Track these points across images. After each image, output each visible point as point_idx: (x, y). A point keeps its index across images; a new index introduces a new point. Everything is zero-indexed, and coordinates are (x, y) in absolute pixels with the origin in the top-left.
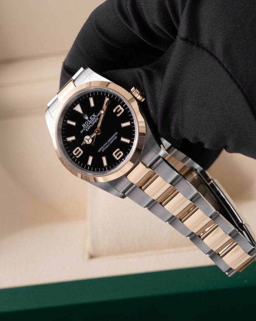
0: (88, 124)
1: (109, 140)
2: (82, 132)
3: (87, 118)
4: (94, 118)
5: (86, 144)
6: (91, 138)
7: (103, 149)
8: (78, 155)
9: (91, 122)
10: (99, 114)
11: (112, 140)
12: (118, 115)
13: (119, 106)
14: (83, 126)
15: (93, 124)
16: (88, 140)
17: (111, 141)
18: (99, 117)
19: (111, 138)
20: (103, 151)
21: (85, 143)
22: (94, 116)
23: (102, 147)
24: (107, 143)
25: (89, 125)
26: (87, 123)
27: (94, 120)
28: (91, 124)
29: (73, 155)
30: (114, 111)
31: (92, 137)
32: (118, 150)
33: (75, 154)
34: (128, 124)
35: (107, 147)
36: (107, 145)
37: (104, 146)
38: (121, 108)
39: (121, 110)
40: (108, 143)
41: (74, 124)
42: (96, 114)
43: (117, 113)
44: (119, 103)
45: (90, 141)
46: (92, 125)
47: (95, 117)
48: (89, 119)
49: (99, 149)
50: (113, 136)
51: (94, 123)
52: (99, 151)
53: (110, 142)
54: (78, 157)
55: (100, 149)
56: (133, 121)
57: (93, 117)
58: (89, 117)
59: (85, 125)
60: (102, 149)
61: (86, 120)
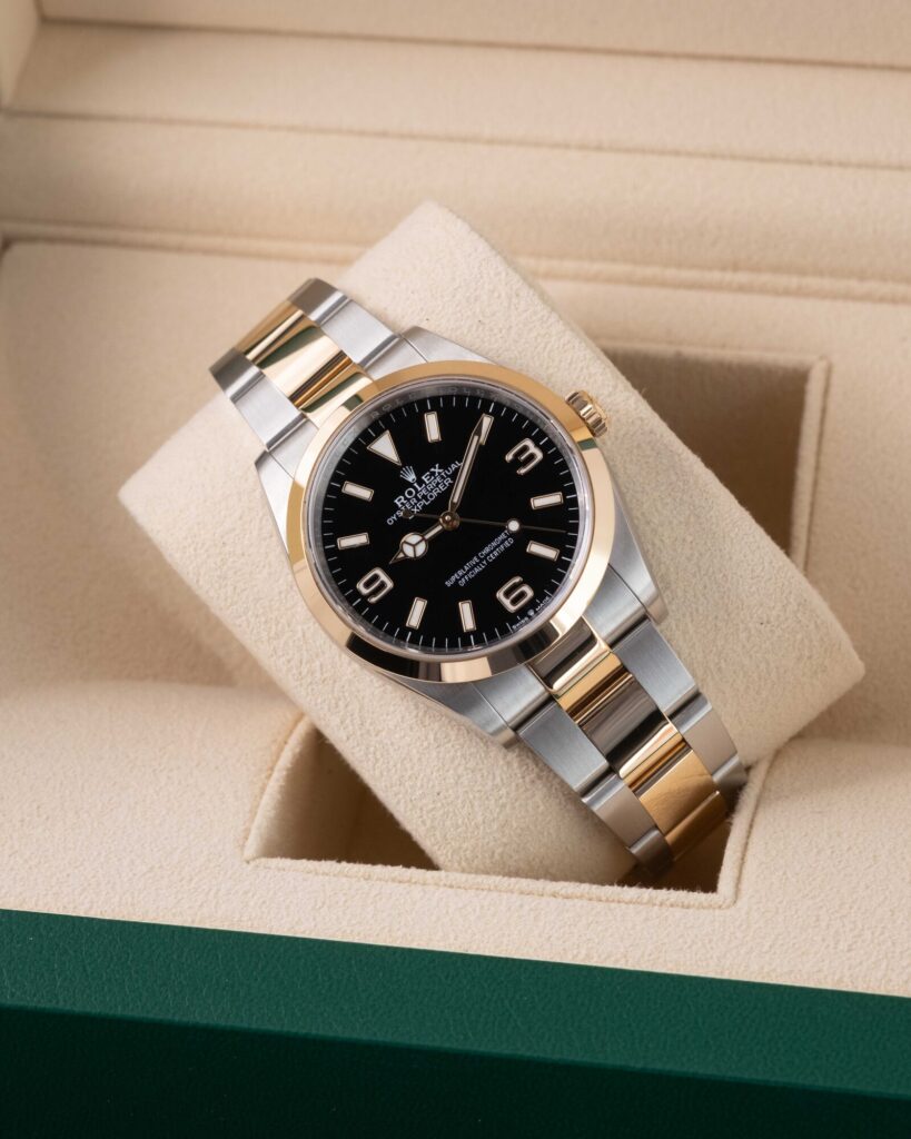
0: (416, 497)
1: (487, 550)
2: (391, 521)
3: (411, 477)
4: (438, 479)
5: (407, 560)
6: (423, 539)
7: (463, 576)
8: (374, 593)
9: (424, 492)
10: (454, 467)
11: (494, 549)
12: (523, 471)
13: (528, 442)
14: (398, 503)
15: (431, 496)
16: (413, 546)
17: (492, 552)
18: (454, 476)
19: (494, 544)
20: (462, 583)
21: (401, 555)
22: (437, 470)
23: (460, 572)
24: (478, 558)
25: (418, 500)
26: (410, 493)
27: (438, 483)
28: (424, 497)
29: (357, 594)
30: (509, 457)
31: (427, 537)
32: (517, 580)
33: (365, 591)
34: (554, 499)
35: (477, 570)
36: (477, 564)
37: (466, 568)
38: (533, 449)
39: (532, 457)
40: (481, 560)
41: (365, 493)
42: (444, 466)
43: (517, 463)
44: (526, 434)
45: (421, 549)
46: (427, 500)
47: (442, 477)
48: (420, 482)
49: (448, 578)
50: (500, 538)
51: (435, 494)
52: (448, 584)
53: (488, 554)
54: (373, 600)
55: (453, 579)
56: (573, 490)
57: (433, 474)
58: (419, 475)
59: (406, 499)
60: (460, 577)
61: (411, 485)
